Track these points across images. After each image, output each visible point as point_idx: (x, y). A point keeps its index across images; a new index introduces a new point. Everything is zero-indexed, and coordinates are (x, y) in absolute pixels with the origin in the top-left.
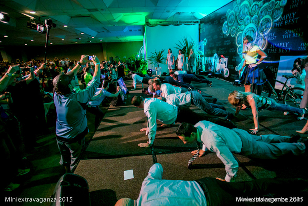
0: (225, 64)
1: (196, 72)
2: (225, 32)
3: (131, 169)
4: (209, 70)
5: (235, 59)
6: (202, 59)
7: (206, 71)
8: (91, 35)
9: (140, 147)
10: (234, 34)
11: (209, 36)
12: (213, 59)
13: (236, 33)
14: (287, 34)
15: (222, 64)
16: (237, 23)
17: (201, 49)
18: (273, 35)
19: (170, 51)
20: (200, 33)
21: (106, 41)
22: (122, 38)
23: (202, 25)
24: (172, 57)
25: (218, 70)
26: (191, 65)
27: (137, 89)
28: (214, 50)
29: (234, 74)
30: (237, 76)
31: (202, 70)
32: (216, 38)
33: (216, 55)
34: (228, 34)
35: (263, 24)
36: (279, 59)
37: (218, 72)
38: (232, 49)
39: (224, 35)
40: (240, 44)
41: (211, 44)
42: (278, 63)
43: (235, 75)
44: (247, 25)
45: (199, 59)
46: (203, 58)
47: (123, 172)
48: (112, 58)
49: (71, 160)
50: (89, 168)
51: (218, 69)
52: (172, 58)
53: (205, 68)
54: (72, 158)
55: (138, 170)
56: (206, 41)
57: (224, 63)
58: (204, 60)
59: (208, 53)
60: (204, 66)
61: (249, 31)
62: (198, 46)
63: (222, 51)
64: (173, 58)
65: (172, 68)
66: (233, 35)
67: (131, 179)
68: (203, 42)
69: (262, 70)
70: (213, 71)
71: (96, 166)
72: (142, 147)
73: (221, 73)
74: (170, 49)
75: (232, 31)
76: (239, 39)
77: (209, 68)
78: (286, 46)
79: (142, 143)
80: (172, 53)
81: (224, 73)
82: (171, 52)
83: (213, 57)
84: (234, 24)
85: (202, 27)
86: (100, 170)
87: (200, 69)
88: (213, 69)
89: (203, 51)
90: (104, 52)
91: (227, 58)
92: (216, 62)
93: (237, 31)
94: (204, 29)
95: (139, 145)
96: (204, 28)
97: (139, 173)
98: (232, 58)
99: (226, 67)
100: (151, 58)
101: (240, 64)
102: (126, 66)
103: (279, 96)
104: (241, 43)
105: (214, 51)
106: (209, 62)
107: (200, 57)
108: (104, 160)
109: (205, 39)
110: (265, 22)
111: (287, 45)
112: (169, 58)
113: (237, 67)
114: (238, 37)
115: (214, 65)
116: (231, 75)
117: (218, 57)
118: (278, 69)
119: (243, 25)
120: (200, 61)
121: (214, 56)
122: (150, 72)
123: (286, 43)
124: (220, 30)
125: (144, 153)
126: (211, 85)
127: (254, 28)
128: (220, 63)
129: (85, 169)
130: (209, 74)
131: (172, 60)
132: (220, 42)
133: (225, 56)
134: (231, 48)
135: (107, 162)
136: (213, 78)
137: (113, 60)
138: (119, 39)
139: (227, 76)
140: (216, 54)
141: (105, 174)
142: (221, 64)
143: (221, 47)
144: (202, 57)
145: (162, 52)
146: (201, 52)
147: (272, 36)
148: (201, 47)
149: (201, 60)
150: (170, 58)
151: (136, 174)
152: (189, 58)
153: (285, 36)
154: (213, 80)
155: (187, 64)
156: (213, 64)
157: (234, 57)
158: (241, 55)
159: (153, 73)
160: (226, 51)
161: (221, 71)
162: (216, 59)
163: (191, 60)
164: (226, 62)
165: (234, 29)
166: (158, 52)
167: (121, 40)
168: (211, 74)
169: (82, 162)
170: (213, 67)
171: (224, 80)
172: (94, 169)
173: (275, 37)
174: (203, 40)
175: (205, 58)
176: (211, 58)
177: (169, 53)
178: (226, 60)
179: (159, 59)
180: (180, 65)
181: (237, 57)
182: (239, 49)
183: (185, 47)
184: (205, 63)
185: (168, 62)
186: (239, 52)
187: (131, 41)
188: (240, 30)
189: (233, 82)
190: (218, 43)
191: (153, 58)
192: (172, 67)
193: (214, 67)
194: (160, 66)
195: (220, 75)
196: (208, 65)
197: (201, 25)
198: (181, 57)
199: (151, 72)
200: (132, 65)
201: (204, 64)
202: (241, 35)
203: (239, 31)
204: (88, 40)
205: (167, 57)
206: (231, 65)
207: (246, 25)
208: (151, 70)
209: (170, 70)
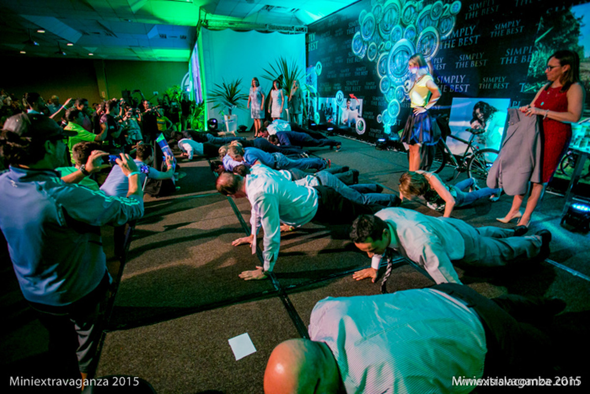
0: (357, 110)
1: (303, 124)
2: (359, 51)
3: (243, 333)
4: (328, 121)
5: (376, 101)
6: (313, 100)
7: (321, 124)
8: (66, 39)
9: (246, 279)
10: (373, 57)
11: (327, 58)
13: (377, 54)
14: (462, 61)
15: (352, 110)
16: (379, 37)
17: (310, 81)
18: (441, 62)
19: (256, 82)
20: (309, 50)
21: (104, 56)
22: (143, 53)
23: (312, 36)
24: (260, 96)
25: (345, 122)
26: (294, 110)
28: (336, 85)
29: (375, 128)
30: (380, 131)
31: (313, 122)
32: (340, 61)
33: (340, 94)
34: (363, 56)
35: (424, 41)
36: (450, 104)
37: (345, 125)
38: (369, 84)
39: (354, 56)
40: (384, 74)
41: (331, 73)
42: (450, 109)
43: (377, 130)
44: (397, 41)
45: (307, 100)
46: (316, 98)
47: (228, 343)
48: (129, 92)
49: (79, 337)
50: (136, 349)
51: (344, 120)
52: (259, 97)
53: (319, 117)
54: (78, 332)
55: (259, 332)
56: (321, 67)
58: (317, 103)
59: (324, 89)
60: (317, 114)
61: (401, 52)
62: (305, 77)
63: (352, 86)
64: (262, 97)
65: (259, 117)
66: (371, 58)
67: (251, 355)
68: (315, 68)
69: (434, 120)
70: (335, 124)
71: (155, 340)
72: (250, 278)
73: (352, 126)
74: (256, 79)
75: (370, 50)
76: (383, 65)
77: (327, 118)
78: (462, 82)
79: (247, 272)
80: (260, 87)
81: (357, 127)
82: (258, 85)
83: (335, 97)
84: (374, 39)
85: (312, 40)
86: (167, 348)
87: (309, 120)
88: (335, 119)
89: (316, 85)
90: (99, 81)
91: (362, 100)
92: (340, 107)
93: (378, 50)
94: (315, 44)
95: (241, 276)
96: (317, 42)
97: (265, 339)
98: (372, 99)
99: (361, 116)
100: (214, 96)
101: (386, 110)
102: (161, 111)
103: (460, 163)
104: (387, 73)
105: (337, 87)
106: (328, 106)
107: (311, 96)
108: (170, 323)
109: (319, 63)
110: (427, 38)
111: (462, 79)
112: (253, 96)
113: (379, 115)
114: (381, 62)
115: (338, 111)
116: (369, 130)
117: (344, 97)
118: (450, 119)
119: (389, 40)
120: (309, 104)
121: (337, 96)
122: (213, 123)
123: (461, 76)
124: (348, 46)
125: (257, 291)
126: (338, 149)
127: (408, 48)
128: (348, 108)
129: (126, 354)
130: (329, 129)
131: (259, 101)
132: (347, 70)
133: (358, 96)
134: (370, 81)
135: (180, 326)
136: (336, 135)
137: (131, 98)
138: (135, 53)
139: (362, 132)
140: (340, 92)
141: (184, 354)
142: (350, 111)
143: (352, 78)
144: (315, 96)
145: (237, 85)
146: (312, 87)
147: (440, 64)
148: (310, 77)
149: (311, 102)
150: (255, 96)
151: (257, 341)
152: (291, 97)
153: (459, 64)
154: (338, 138)
155: (287, 110)
156: (335, 111)
157: (374, 98)
158: (387, 93)
159: (219, 127)
160: (360, 87)
161: (351, 124)
162: (340, 100)
163: (293, 102)
164: (359, 106)
165: (373, 47)
166: (230, 83)
167: (139, 56)
168: (332, 129)
169: (113, 337)
170: (335, 116)
171: (357, 139)
172: (152, 347)
173: (444, 65)
174: (314, 65)
175: (320, 99)
176: (330, 99)
177: (253, 87)
178: (359, 102)
179: (231, 97)
180: (276, 111)
181: (380, 98)
182: (384, 84)
183: (281, 76)
184: (320, 109)
185: (252, 105)
186: (383, 90)
187: (163, 60)
188: (384, 49)
189: (373, 143)
190: (344, 71)
191: (219, 95)
192: (261, 115)
193: (337, 115)
194: (232, 112)
195: (349, 130)
196: (326, 112)
197: (310, 36)
198: (277, 96)
199: (216, 124)
200: (174, 111)
201: (317, 111)
202: (387, 59)
203: (381, 52)
204: (58, 50)
205: (250, 95)
206: (370, 113)
207: (394, 42)
208: (215, 121)
209: (256, 119)
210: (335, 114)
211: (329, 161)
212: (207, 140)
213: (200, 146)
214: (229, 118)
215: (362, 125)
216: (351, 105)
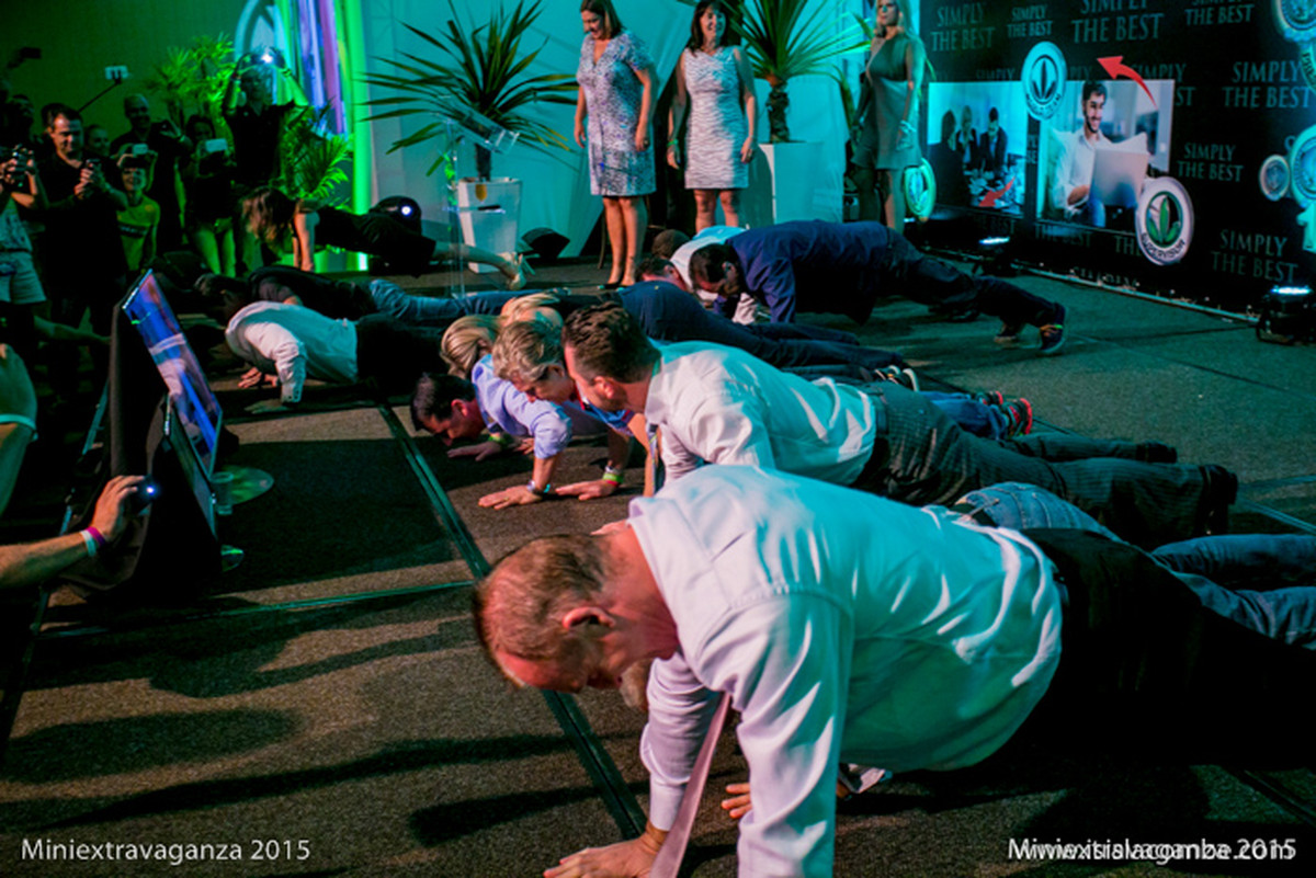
0: (1143, 137)
4: (981, 202)
5: (1251, 84)
7: (939, 216)
12: (1012, 101)
15: (1115, 137)
24: (628, 81)
25: (1073, 200)
27: (312, 401)
28: (1023, 14)
29: (1249, 229)
30: (1281, 242)
37: (1075, 218)
43: (1262, 239)
51: (1068, 193)
52: (625, 84)
53: (931, 183)
57: (1140, 129)
59: (961, 40)
63: (1112, 16)
64: (638, 83)
65: (626, 190)
70: (1016, 211)
73: (1110, 223)
77: (978, 186)
80: (624, 35)
81: (1142, 225)
83: (1017, 76)
88: (1021, 190)
91: (1171, 83)
92: (1045, 126)
99: (1165, 167)
100: (402, 84)
105: (1027, 23)
106: (981, 126)
112: (593, 85)
115: (1033, 148)
116: (1215, 243)
117: (1071, 76)
126: (1047, 341)
130: (989, 242)
131: (624, 109)
133: (1145, 62)
136: (1025, 273)
139: (1178, 250)
142: (1105, 144)
145: (517, 28)
150: (602, 83)
156: (1017, 145)
157: (1241, 72)
160: (1156, 16)
161: (1109, 210)
162: (1044, 91)
164: (1154, 118)
168: (1001, 240)
171: (1145, 288)
175: (936, 89)
176: (992, 86)
178: (1155, 96)
181: (1276, 66)
184: (934, 137)
185: (591, 126)
191: (429, 81)
192: (633, 175)
193: (1032, 171)
196: (967, 158)
199: (414, 223)
206: (1216, 148)
208: (406, 210)
209: (615, 199)
210: (1021, 163)
211: (1022, 409)
212: (372, 307)
213: (341, 338)
214: (479, 192)
215: (1174, 215)
216: (1106, 114)
